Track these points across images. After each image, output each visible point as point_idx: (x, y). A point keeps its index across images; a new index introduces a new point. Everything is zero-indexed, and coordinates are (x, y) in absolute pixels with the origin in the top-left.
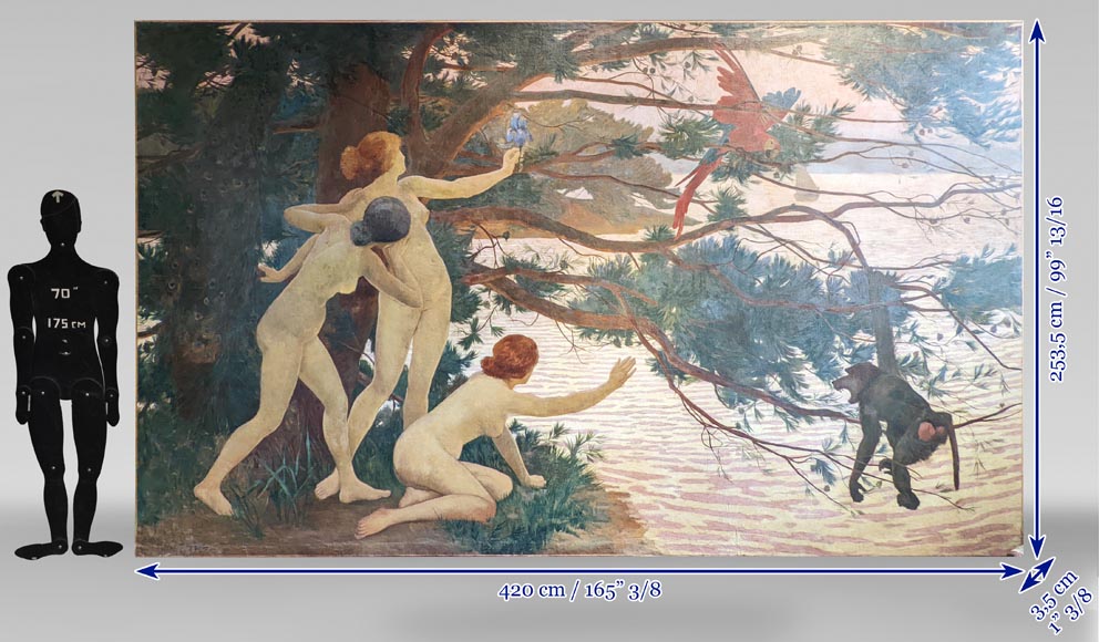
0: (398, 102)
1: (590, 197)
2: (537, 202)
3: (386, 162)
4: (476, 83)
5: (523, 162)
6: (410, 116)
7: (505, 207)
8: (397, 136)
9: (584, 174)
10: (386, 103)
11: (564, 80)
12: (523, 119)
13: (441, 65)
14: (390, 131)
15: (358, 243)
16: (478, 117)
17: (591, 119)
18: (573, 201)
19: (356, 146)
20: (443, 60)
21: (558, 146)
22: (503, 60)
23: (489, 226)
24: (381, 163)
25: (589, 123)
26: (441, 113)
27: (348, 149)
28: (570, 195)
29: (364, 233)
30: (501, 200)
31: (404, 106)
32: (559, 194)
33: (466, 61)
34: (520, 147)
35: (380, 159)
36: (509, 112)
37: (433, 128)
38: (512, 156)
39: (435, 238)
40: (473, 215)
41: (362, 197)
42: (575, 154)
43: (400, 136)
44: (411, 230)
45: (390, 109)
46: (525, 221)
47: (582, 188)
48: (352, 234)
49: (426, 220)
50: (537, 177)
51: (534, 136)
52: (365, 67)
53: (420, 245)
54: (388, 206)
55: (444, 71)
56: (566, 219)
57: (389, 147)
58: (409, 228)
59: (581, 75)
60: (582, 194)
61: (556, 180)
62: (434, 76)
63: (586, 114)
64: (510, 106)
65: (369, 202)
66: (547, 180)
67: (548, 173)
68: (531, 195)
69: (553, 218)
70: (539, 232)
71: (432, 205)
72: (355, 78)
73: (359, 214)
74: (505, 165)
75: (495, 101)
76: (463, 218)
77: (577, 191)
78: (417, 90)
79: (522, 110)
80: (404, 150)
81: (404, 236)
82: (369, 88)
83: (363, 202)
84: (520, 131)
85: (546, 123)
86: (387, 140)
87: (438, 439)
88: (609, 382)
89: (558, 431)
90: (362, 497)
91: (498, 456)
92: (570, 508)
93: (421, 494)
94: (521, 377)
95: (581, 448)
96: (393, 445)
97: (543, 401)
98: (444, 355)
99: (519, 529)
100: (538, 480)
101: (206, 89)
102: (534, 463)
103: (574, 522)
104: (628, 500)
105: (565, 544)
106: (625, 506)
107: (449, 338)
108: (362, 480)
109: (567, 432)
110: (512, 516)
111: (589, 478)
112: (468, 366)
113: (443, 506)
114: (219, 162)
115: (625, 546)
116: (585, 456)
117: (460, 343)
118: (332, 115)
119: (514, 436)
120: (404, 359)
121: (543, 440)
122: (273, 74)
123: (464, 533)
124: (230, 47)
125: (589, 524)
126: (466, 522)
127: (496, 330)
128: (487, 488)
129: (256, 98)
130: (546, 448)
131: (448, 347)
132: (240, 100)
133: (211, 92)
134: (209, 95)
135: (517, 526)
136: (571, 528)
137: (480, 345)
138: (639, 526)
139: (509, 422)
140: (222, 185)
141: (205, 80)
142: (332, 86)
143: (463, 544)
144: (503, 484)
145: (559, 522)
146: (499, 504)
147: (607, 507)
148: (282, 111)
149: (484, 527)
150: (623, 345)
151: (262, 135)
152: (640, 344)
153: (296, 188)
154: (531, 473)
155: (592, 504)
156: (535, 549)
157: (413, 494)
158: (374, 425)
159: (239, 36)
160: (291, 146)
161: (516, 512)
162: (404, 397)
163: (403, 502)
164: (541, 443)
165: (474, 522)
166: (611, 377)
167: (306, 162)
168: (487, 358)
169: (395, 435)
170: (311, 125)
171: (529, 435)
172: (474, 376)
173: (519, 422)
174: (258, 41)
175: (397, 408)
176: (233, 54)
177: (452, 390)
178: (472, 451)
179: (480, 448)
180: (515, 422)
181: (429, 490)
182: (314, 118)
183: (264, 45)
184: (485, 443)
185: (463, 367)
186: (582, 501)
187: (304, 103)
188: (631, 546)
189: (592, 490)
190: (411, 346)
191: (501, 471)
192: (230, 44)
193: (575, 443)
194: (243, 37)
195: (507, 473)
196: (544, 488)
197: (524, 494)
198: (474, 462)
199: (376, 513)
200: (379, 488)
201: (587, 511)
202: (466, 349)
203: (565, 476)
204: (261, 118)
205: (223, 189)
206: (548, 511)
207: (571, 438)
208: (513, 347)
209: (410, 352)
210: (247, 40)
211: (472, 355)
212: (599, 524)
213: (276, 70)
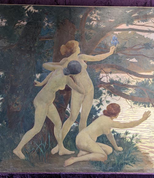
0: (78, 31)
1: (137, 61)
2: (120, 62)
3: (74, 50)
4: (102, 26)
5: (116, 50)
6: (82, 36)
7: (110, 64)
8: (78, 42)
9: (135, 54)
10: (74, 31)
11: (129, 25)
12: (116, 37)
13: (91, 20)
14: (75, 40)
15: (66, 74)
16: (103, 36)
17: (137, 37)
18: (131, 62)
19: (65, 45)
20: (92, 19)
21: (127, 46)
22: (111, 19)
23: (106, 70)
24: (73, 50)
25: (136, 38)
26: (91, 35)
27: (63, 45)
28: (131, 60)
29: (67, 71)
30: (109, 62)
31: (80, 33)
32: (127, 60)
33: (99, 19)
34: (115, 46)
36: (112, 35)
37: (89, 39)
38: (113, 48)
39: (89, 73)
40: (100, 66)
41: (67, 60)
42: (132, 48)
43: (79, 42)
44: (82, 71)
45: (76, 33)
46: (116, 68)
47: (134, 59)
48: (64, 71)
49: (86, 68)
50: (120, 55)
51: (120, 42)
52: (68, 20)
53: (84, 75)
54: (75, 63)
55: (92, 22)
56: (130, 68)
57: (75, 45)
58: (81, 70)
59: (134, 23)
60: (134, 60)
61: (126, 56)
62: (89, 23)
63: (136, 36)
64: (112, 33)
65: (69, 62)
66: (123, 56)
67: (124, 54)
68: (118, 60)
69: (125, 67)
70: (120, 72)
71: (88, 63)
72: (65, 24)
73: (66, 65)
74: (111, 51)
75: (108, 31)
76: (97, 67)
77: (133, 59)
78: (84, 28)
79: (116, 34)
80: (80, 46)
81: (80, 72)
82: (69, 27)
83: (67, 62)
84: (115, 41)
85: (123, 38)
86: (75, 43)
87: (90, 135)
88: (142, 118)
89: (127, 133)
90: (66, 153)
91: (108, 141)
92: (130, 157)
93: (84, 153)
94: (115, 116)
95: (134, 139)
96: (76, 137)
97: (122, 123)
98: (92, 109)
99: (115, 164)
100: (120, 149)
101: (18, 26)
102: (119, 143)
103: (132, 162)
104: (149, 155)
105: (129, 169)
106: (147, 157)
107: (93, 104)
108: (66, 148)
109: (129, 133)
110: (112, 160)
111: (136, 148)
112: (99, 112)
113: (91, 156)
114: (22, 49)
115: (148, 170)
116: (135, 141)
117: (96, 105)
118: (58, 35)
119: (113, 134)
120: (79, 110)
121: (122, 136)
122: (39, 21)
123: (98, 165)
124: (26, 13)
125: (136, 163)
126: (98, 161)
127: (107, 102)
128: (105, 151)
129: (34, 29)
130: (123, 138)
131: (93, 106)
132: (29, 29)
133: (20, 27)
134: (19, 28)
135: (114, 163)
136: (130, 164)
137: (103, 106)
138: (152, 163)
139: (112, 130)
140: (23, 56)
141: (18, 23)
142: (58, 26)
143: (97, 169)
144: (110, 150)
145: (127, 162)
146: (109, 156)
147: (142, 157)
148: (42, 33)
149: (104, 163)
150: (147, 107)
151: (36, 41)
152: (152, 107)
153: (46, 57)
154: (118, 146)
155: (137, 156)
156: (120, 171)
157: (82, 153)
158: (70, 131)
159: (29, 10)
160: (45, 44)
161: (114, 159)
162: (79, 122)
163: (79, 155)
164: (122, 137)
165: (100, 162)
166: (143, 117)
167: (50, 49)
168: (105, 110)
169: (76, 134)
170: (51, 38)
171: (118, 134)
172: (101, 116)
173: (115, 130)
174: (35, 11)
175: (77, 125)
176: (27, 15)
177: (94, 120)
178: (100, 139)
179: (102, 138)
180: (113, 130)
181: (87, 151)
182: (52, 36)
183: (37, 13)
184: (104, 136)
185: (97, 113)
186: (134, 155)
187: (49, 31)
188: (149, 170)
189: (137, 152)
190: (81, 106)
191: (109, 146)
192: (26, 12)
193: (132, 137)
195: (111, 146)
196: (122, 151)
197: (116, 153)
198: (101, 142)
199: (70, 159)
200: (71, 151)
201: (136, 158)
202: (98, 107)
203: (129, 147)
204: (36, 35)
205: (24, 57)
206: (123, 158)
207: (131, 136)
208: (113, 107)
209: (81, 108)
210: (31, 11)
211: (100, 109)
212: (139, 162)
213: (40, 20)
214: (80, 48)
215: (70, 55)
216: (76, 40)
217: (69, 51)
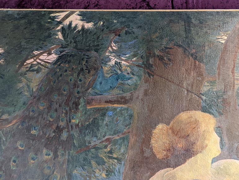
0: (213, 83)
6: (225, 97)
10: (201, 82)
19: (168, 124)
27: (160, 126)
31: (219, 87)
35: (192, 139)
43: (215, 116)
45: (204, 89)
52: (180, 50)
57: (203, 127)
72: (169, 60)
78: (233, 73)
80: (219, 130)
82: (183, 69)
86: (201, 120)
101: (32, 65)
114: (33, 132)
118: (146, 93)
122: (93, 53)
124: (58, 31)
129: (75, 75)
132: (61, 75)
133: (36, 68)
134: (33, 71)
140: (31, 155)
141: (31, 58)
142: (147, 66)
148: (98, 87)
151: (77, 109)
153: (104, 163)
159: (67, 22)
160: (103, 120)
167: (116, 137)
170: (123, 101)
174: (83, 27)
176: (60, 36)
182: (127, 95)
183: (88, 30)
187: (120, 81)
192: (59, 28)
194: (70, 24)
204: (78, 92)
205: (33, 159)
210: (73, 25)
213: (96, 51)
214: (219, 139)
215: (185, 161)
216: (204, 110)
217: (181, 145)
